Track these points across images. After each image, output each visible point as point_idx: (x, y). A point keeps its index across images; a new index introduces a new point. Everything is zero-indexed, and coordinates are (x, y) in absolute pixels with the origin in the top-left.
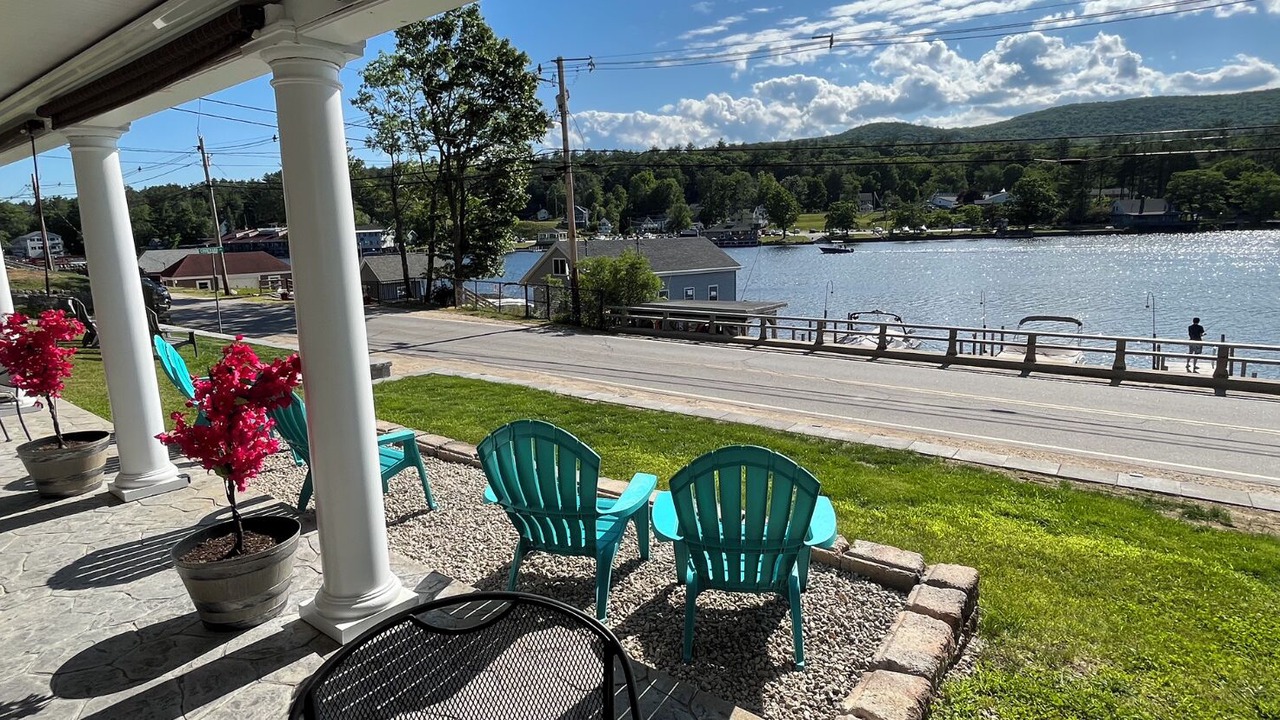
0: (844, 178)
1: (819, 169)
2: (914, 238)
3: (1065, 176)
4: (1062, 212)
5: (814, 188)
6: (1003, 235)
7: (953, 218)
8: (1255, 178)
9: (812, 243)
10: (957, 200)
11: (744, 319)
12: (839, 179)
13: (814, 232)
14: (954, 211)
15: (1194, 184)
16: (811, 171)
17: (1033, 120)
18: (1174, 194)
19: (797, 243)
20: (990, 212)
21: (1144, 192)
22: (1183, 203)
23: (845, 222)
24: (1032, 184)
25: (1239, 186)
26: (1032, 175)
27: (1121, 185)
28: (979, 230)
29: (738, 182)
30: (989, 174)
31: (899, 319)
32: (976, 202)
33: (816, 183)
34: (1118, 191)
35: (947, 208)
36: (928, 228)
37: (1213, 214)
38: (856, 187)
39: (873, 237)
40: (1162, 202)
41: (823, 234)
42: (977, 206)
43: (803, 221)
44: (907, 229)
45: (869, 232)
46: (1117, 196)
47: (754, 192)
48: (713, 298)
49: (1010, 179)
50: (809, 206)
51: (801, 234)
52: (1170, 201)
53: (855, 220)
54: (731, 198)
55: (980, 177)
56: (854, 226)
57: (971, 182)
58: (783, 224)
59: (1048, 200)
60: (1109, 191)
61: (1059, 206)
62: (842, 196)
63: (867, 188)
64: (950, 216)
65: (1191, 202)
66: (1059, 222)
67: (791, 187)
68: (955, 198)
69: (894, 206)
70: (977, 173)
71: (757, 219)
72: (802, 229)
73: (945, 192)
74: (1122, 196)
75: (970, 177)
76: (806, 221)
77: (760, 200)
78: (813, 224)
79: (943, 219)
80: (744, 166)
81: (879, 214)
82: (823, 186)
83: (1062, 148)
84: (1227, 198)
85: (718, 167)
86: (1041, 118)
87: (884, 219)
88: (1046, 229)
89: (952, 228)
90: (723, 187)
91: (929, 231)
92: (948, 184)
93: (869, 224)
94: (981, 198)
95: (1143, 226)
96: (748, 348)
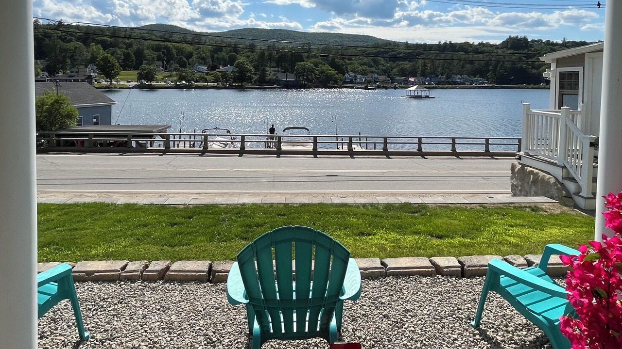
0: (145, 52)
1: (129, 46)
2: (189, 87)
3: (256, 61)
4: (256, 77)
5: (127, 56)
6: (231, 87)
7: (208, 78)
8: (324, 68)
9: (129, 88)
10: (207, 69)
11: (151, 136)
12: (143, 52)
13: (130, 82)
14: (207, 74)
15: (304, 68)
16: (124, 46)
17: (237, 33)
18: (297, 71)
19: (120, 88)
20: (224, 75)
21: (285, 71)
22: (301, 76)
23: (149, 77)
24: (243, 63)
25: (318, 70)
26: (241, 59)
27: (277, 66)
28: (220, 85)
29: (76, 48)
30: (221, 56)
31: (229, 132)
32: (217, 70)
33: (128, 53)
34: (277, 69)
35: (203, 72)
36: (195, 82)
37: (310, 81)
38: (153, 58)
39: (166, 86)
40: (293, 75)
41: (136, 83)
42: (217, 72)
43: (122, 75)
44: (184, 82)
45: (163, 83)
46: (276, 71)
47: (89, 56)
48: (96, 124)
49: (232, 60)
50: (125, 67)
51: (122, 83)
52: (296, 75)
53: (156, 76)
54: (70, 58)
55: (217, 58)
56: (155, 79)
57: (213, 60)
58: (110, 76)
59: (250, 71)
60: (273, 69)
61: (255, 74)
62: (144, 62)
63: (159, 59)
64: (206, 77)
65: (303, 76)
66: (255, 82)
67: (113, 54)
68: (207, 67)
69: (175, 70)
70: (216, 56)
71: (90, 72)
72: (122, 80)
73: (200, 64)
74: (278, 71)
75: (212, 57)
76: (124, 75)
77: (93, 60)
78: (129, 77)
79: (203, 78)
80: (79, 39)
81: (168, 74)
82: (133, 55)
83: (252, 48)
84: (315, 75)
85: (60, 38)
86: (241, 33)
87: (170, 76)
88: (250, 85)
89: (207, 83)
90: (65, 50)
91: (196, 84)
92: (203, 60)
93: (163, 79)
94: (219, 69)
95: (288, 86)
96: (161, 155)
